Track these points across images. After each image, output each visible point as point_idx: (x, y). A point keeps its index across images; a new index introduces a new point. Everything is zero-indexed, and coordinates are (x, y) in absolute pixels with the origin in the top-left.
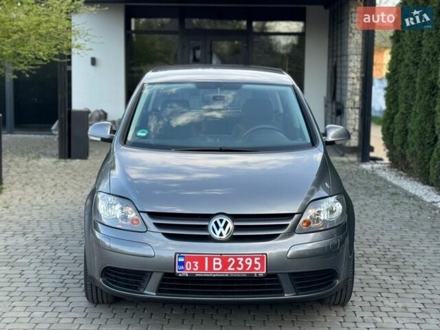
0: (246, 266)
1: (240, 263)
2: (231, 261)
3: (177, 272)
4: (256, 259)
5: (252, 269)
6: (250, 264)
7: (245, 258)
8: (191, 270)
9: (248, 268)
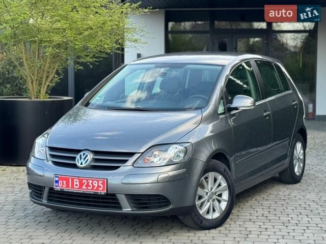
0: (94, 186)
1: (90, 184)
2: (85, 182)
3: (55, 187)
4: (100, 182)
5: (97, 189)
6: (96, 185)
7: (93, 181)
8: (62, 187)
9: (95, 188)
